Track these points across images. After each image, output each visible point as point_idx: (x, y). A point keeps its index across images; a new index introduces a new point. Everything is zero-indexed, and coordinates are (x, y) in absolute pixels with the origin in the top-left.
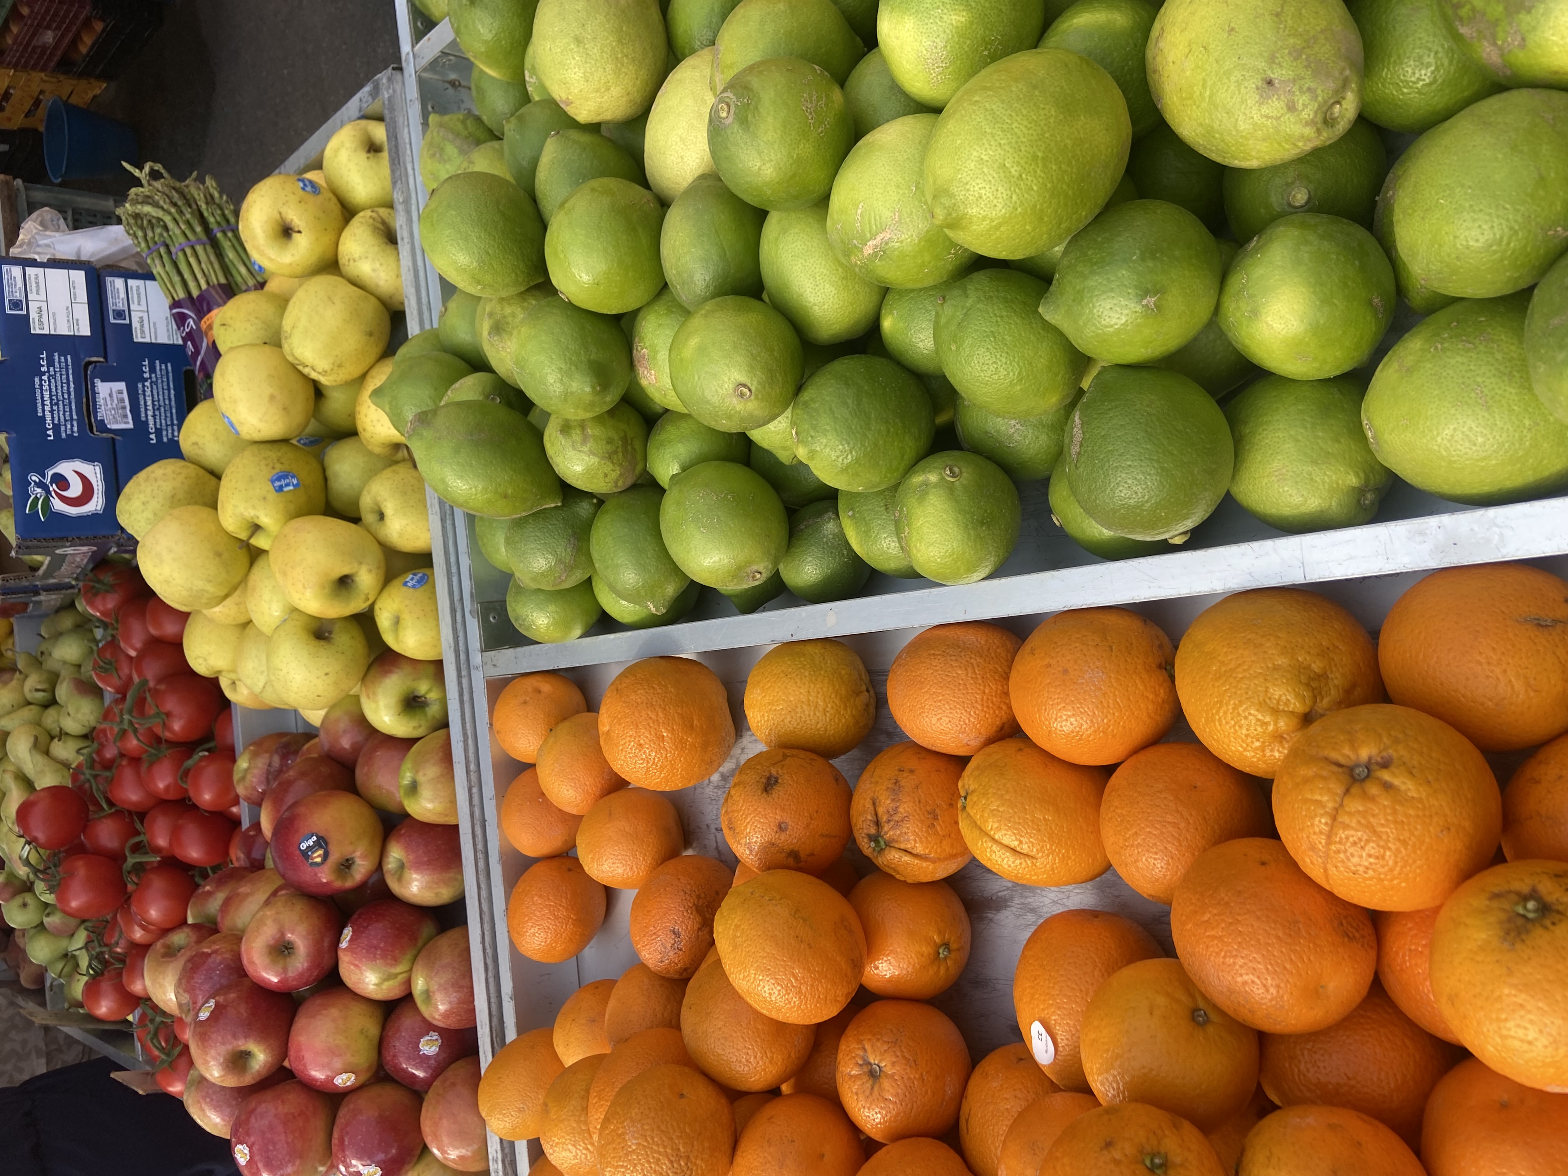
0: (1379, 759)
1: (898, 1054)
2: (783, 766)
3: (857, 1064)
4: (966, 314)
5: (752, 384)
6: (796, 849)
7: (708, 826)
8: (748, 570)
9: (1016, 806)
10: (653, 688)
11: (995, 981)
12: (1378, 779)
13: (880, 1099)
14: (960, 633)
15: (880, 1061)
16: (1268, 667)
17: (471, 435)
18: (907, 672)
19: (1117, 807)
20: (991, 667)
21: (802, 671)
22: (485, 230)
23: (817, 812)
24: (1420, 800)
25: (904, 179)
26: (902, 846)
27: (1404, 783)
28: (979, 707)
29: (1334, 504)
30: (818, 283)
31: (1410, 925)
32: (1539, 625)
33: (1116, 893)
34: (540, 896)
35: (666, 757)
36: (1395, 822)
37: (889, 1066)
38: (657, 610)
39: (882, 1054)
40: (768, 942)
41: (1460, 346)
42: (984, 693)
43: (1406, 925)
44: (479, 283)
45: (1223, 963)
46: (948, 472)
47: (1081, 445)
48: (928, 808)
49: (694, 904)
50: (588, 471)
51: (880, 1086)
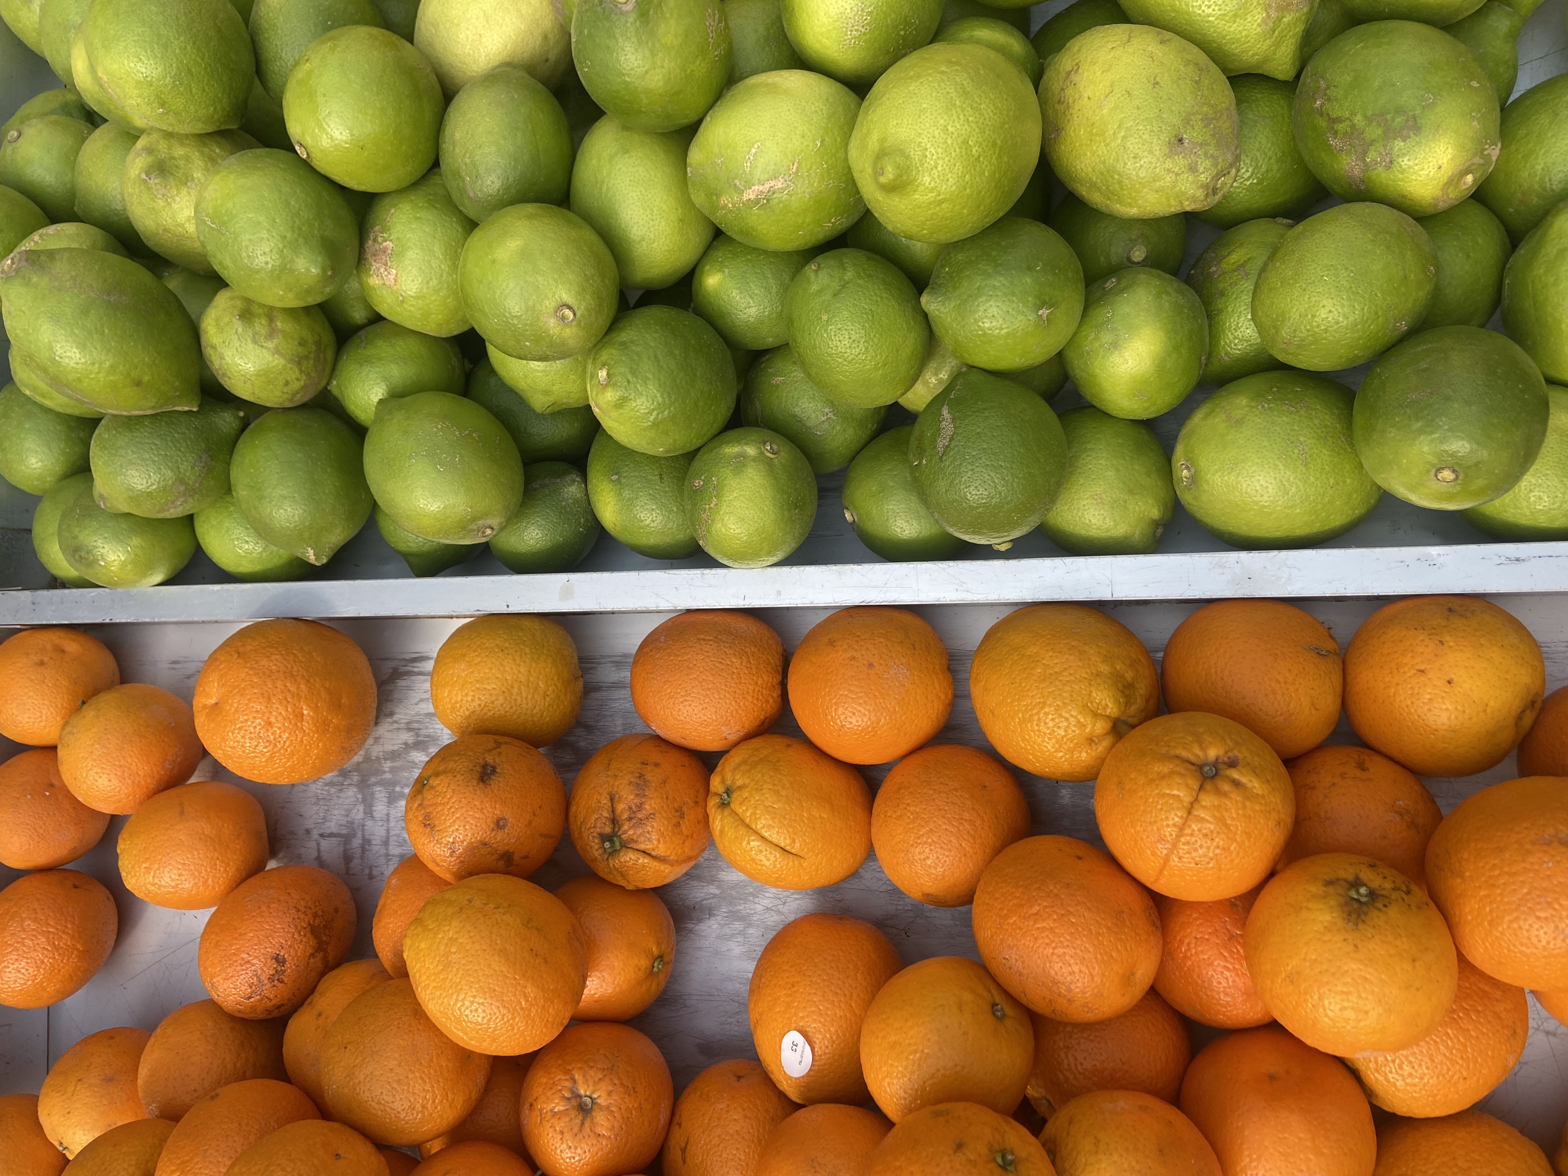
0: (1226, 759)
1: (616, 1082)
2: (500, 753)
3: (564, 1097)
4: (843, 286)
5: (578, 308)
6: (511, 851)
7: (308, 832)
8: (480, 522)
9: (793, 803)
10: (295, 655)
11: (686, 997)
12: (1227, 777)
13: (592, 1135)
14: (729, 619)
15: (593, 1092)
16: (1092, 673)
17: (108, 295)
18: (670, 656)
19: (908, 805)
20: (765, 658)
21: (522, 647)
22: (194, 43)
23: (540, 807)
24: (1263, 797)
25: (810, 131)
26: (642, 847)
27: (1251, 781)
28: (750, 699)
29: (1137, 532)
30: (654, 218)
31: (1195, 915)
32: (1318, 653)
33: (839, 897)
34: (35, 920)
35: (302, 741)
36: (1244, 815)
37: (604, 1094)
38: (316, 559)
39: (595, 1083)
40: (496, 958)
41: (1284, 408)
42: (756, 684)
43: (1191, 915)
44: (163, 105)
45: (1053, 954)
46: (769, 448)
47: (950, 441)
48: (676, 805)
49: (309, 924)
50: (264, 374)
51: (592, 1120)
